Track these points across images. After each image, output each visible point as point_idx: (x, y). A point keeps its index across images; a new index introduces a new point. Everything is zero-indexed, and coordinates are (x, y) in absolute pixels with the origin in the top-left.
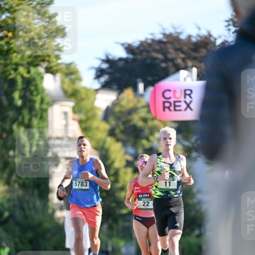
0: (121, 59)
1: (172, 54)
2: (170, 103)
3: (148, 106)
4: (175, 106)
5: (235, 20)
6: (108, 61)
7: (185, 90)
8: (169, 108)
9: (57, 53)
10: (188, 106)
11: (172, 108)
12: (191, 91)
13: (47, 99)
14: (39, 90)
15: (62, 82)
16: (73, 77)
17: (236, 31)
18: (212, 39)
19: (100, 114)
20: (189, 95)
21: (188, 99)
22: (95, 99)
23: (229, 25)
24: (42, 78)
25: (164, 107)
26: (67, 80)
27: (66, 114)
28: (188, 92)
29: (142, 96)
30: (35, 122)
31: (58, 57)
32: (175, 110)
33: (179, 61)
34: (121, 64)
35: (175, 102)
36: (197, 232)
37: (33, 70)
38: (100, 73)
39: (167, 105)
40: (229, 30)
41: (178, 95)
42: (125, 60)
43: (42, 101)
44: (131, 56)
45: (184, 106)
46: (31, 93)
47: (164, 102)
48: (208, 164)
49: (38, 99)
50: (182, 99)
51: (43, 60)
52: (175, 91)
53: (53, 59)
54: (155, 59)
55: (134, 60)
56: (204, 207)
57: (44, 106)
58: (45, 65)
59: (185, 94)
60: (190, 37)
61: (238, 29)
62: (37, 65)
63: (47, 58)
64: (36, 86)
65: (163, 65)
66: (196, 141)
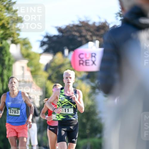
0: (55, 36)
1: (84, 33)
2: (83, 61)
3: (70, 63)
4: (86, 63)
5: (121, 13)
6: (47, 37)
7: (92, 54)
8: (82, 64)
9: (18, 32)
10: (94, 63)
11: (84, 64)
12: (95, 54)
13: (12, 59)
14: (7, 54)
15: (21, 49)
16: (27, 46)
17: (121, 20)
18: (107, 24)
19: (43, 67)
20: (94, 56)
21: (93, 59)
22: (39, 59)
23: (117, 16)
24: (9, 47)
25: (80, 64)
26: (24, 48)
27: (23, 67)
28: (94, 55)
29: (67, 57)
30: (5, 72)
31: (18, 35)
32: (86, 65)
33: (88, 37)
34: (55, 39)
35: (86, 61)
36: (98, 135)
37: (4, 42)
38: (43, 44)
39: (81, 62)
40: (117, 19)
41: (88, 56)
42: (57, 37)
43: (9, 60)
44: (61, 34)
45: (91, 63)
46: (3, 55)
47: (80, 61)
48: (105, 96)
49: (7, 59)
50: (90, 59)
51: (10, 36)
52: (86, 55)
53: (15, 36)
54: (74, 36)
55: (63, 36)
56: (103, 121)
57: (11, 63)
58: (11, 39)
59: (92, 56)
60: (94, 23)
61: (122, 18)
62: (6, 39)
63: (12, 35)
64: (6, 51)
65: (79, 39)
66: (98, 83)
